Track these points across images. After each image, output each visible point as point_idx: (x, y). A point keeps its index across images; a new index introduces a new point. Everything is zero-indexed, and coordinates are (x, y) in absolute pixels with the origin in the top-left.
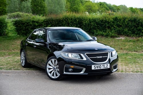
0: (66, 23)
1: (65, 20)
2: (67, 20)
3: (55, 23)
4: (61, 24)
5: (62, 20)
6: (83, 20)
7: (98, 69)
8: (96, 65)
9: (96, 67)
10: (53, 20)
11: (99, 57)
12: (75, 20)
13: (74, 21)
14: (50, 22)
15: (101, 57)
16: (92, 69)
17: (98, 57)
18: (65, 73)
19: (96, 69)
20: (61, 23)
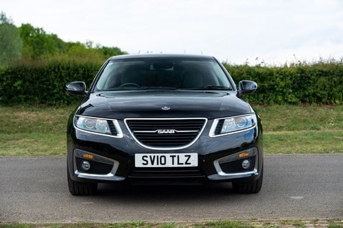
0: (56, 76)
1: (54, 70)
2: (59, 69)
3: (32, 76)
4: (44, 79)
5: (48, 72)
6: (92, 72)
7: (155, 165)
8: (148, 155)
9: (148, 159)
10: (26, 70)
11: (164, 131)
12: (76, 70)
13: (74, 74)
14: (21, 75)
15: (172, 131)
17: (161, 132)
19: (150, 165)
20: (45, 77)
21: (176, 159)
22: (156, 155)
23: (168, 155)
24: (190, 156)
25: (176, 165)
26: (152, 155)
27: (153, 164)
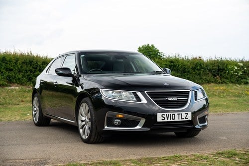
7: (169, 120)
8: (165, 114)
9: (165, 116)
11: (171, 99)
15: (175, 99)
16: (158, 121)
17: (169, 99)
18: (106, 127)
19: (166, 120)
21: (180, 115)
22: (170, 113)
23: (176, 114)
24: (187, 114)
25: (180, 120)
26: (168, 114)
27: (168, 119)
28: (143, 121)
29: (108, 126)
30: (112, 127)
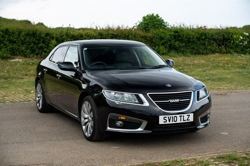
7: (171, 122)
8: (167, 116)
9: (167, 119)
11: (173, 101)
15: (178, 100)
16: (160, 123)
17: (171, 101)
18: (108, 128)
19: (168, 123)
21: (182, 117)
22: (172, 116)
23: (178, 116)
24: (189, 115)
25: (182, 122)
26: (169, 116)
27: (169, 121)
28: (145, 123)
29: (110, 127)
30: (114, 128)
